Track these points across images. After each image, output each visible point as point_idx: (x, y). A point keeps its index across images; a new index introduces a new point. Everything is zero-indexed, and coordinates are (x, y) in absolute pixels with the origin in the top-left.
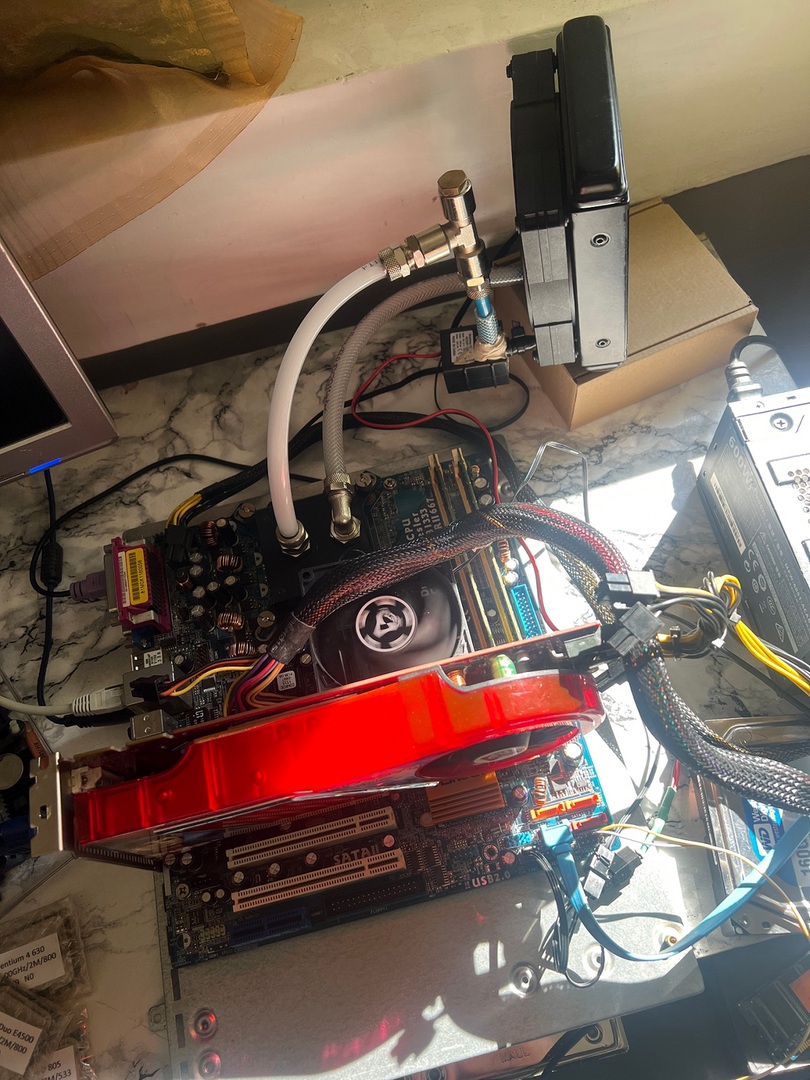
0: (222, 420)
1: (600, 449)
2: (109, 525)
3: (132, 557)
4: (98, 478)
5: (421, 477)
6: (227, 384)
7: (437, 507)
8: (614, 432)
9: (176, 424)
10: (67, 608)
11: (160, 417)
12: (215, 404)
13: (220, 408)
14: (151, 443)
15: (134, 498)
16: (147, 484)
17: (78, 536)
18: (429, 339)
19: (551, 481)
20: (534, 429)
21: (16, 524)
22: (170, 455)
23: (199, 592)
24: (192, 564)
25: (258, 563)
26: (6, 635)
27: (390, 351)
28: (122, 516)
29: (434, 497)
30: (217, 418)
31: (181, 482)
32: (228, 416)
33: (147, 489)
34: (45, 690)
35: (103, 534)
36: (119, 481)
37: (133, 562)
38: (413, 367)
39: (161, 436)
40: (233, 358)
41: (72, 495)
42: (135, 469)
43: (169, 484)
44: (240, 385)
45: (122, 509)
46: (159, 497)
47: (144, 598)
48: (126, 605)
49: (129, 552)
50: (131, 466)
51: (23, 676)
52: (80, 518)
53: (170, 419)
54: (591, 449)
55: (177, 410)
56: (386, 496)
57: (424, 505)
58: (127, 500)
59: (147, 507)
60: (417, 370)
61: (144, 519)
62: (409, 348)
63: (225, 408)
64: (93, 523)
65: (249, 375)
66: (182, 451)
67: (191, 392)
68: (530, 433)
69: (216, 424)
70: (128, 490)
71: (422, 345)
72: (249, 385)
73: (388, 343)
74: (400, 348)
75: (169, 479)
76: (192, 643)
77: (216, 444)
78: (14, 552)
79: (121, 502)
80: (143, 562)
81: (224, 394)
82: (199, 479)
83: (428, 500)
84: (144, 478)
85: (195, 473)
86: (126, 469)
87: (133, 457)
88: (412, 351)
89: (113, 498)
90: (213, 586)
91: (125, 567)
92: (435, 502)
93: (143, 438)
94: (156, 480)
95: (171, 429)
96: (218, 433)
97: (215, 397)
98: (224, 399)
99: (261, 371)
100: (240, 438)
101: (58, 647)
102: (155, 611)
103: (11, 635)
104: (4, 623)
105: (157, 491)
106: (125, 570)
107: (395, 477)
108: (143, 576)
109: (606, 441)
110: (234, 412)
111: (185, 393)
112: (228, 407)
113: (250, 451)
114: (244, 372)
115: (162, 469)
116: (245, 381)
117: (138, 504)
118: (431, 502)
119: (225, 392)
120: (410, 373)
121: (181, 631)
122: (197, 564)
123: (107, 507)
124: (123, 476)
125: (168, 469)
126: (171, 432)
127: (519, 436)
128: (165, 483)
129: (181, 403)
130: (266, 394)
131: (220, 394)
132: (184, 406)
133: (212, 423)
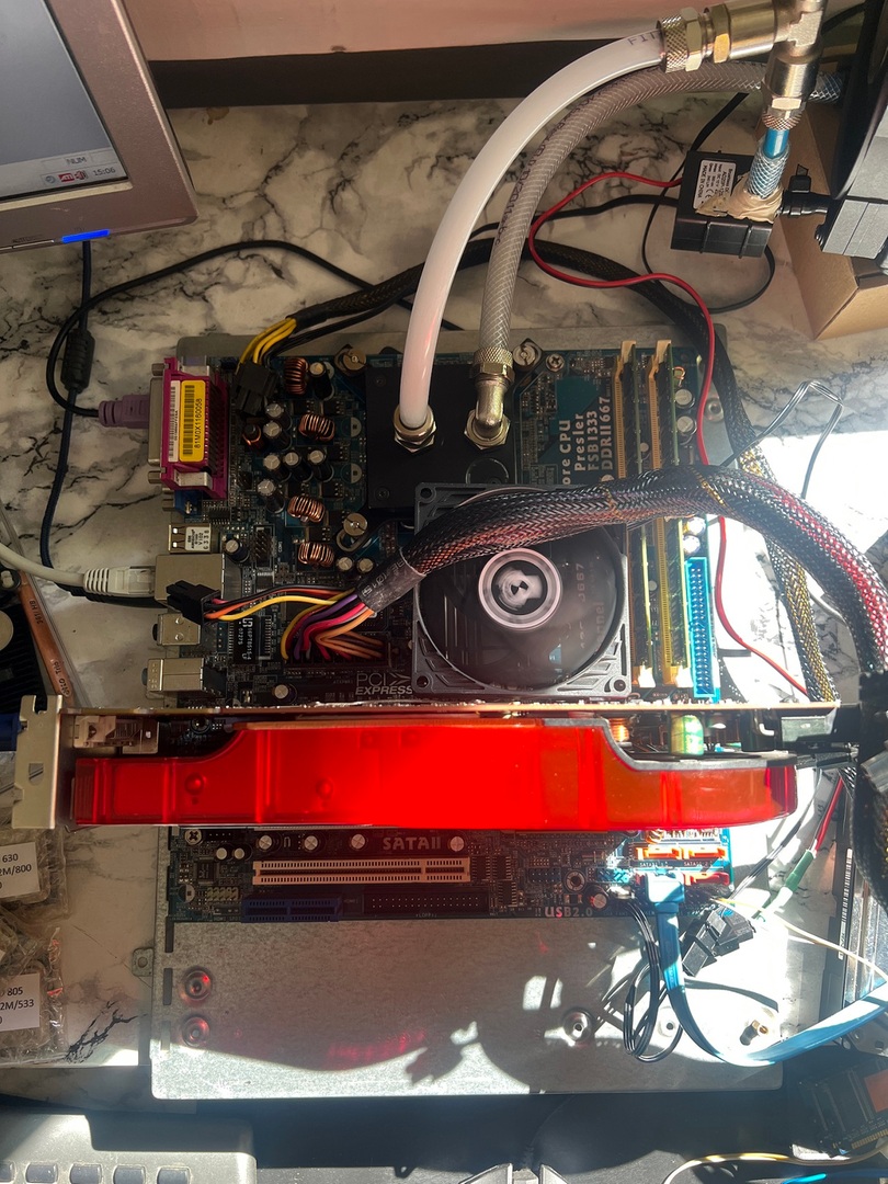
0: (337, 199)
1: (846, 378)
2: (162, 320)
3: (190, 391)
4: (154, 246)
5: (600, 363)
6: (354, 144)
7: (611, 413)
8: (872, 359)
9: (273, 190)
10: (91, 425)
11: (254, 173)
12: (332, 173)
13: (337, 181)
14: (235, 210)
15: (200, 289)
16: (220, 272)
17: (117, 326)
18: (654, 146)
19: (769, 408)
20: (767, 326)
21: (35, 286)
22: (258, 236)
23: (271, 462)
24: (268, 419)
25: (354, 433)
26: (8, 444)
27: (594, 150)
28: (181, 311)
29: (611, 398)
30: (332, 194)
31: (268, 280)
32: (347, 196)
33: (218, 280)
34: (52, 530)
35: (152, 331)
36: (183, 259)
37: (189, 399)
38: (621, 185)
39: (250, 204)
40: (370, 105)
41: (115, 263)
42: (207, 246)
43: (251, 280)
44: (372, 151)
45: (181, 301)
46: (235, 297)
47: (198, 455)
48: (173, 459)
49: (186, 383)
50: (202, 240)
51: (25, 505)
52: (124, 300)
53: (267, 179)
54: (835, 376)
55: (277, 168)
56: (545, 380)
57: (595, 406)
58: (190, 289)
59: (217, 306)
60: (626, 194)
61: (209, 326)
62: (622, 153)
63: (345, 182)
64: (140, 311)
65: (386, 139)
66: (275, 235)
67: (301, 145)
68: (759, 330)
69: (328, 202)
70: (193, 275)
71: (641, 153)
72: (384, 153)
73: (595, 137)
74: (609, 151)
75: (251, 272)
76: (251, 524)
77: (324, 234)
78: (28, 328)
79: (182, 289)
80: (203, 402)
81: (348, 159)
82: (292, 282)
83: (601, 400)
84: (217, 262)
85: (288, 272)
86: (195, 242)
87: (206, 226)
88: (625, 158)
89: (171, 281)
90: (292, 459)
91: (178, 404)
92: (611, 405)
93: (224, 201)
94: (233, 268)
95: (265, 196)
96: (329, 219)
97: (332, 161)
98: (345, 167)
99: (405, 136)
100: (358, 234)
101: (73, 477)
102: (210, 473)
103: (15, 445)
104: (5, 425)
105: (233, 287)
106: (177, 408)
107: (564, 354)
108: (200, 423)
109: (857, 369)
110: (355, 191)
111: (294, 143)
112: (349, 181)
113: (368, 258)
114: (381, 133)
115: (244, 254)
116: (380, 146)
117: (205, 299)
118: (604, 404)
119: (351, 154)
120: (615, 194)
121: (239, 501)
122: (276, 420)
123: (162, 293)
124: (190, 251)
125: (252, 256)
126: (264, 201)
127: (743, 329)
128: (245, 277)
129: (285, 158)
130: (405, 174)
131: (342, 158)
132: (288, 165)
133: (324, 199)
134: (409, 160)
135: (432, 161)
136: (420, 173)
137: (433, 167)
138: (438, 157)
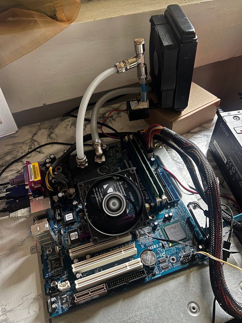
6: (52, 126)
9: (35, 138)
11: (29, 136)
12: (48, 132)
14: (26, 144)
28: (16, 165)
30: (49, 136)
31: (37, 154)
39: (30, 142)
44: (56, 126)
50: (19, 151)
53: (33, 137)
55: (35, 134)
63: (51, 133)
67: (40, 129)
72: (59, 126)
86: (17, 152)
87: (20, 148)
93: (23, 143)
96: (49, 140)
97: (48, 130)
98: (51, 131)
99: (63, 123)
105: (28, 158)
110: (54, 134)
111: (38, 129)
114: (58, 123)
126: (33, 140)
129: (37, 132)
130: (65, 129)
131: (50, 129)
132: (37, 133)
133: (47, 137)
134: (65, 126)
135: (71, 125)
136: (69, 127)
137: (71, 126)
138: (71, 124)
